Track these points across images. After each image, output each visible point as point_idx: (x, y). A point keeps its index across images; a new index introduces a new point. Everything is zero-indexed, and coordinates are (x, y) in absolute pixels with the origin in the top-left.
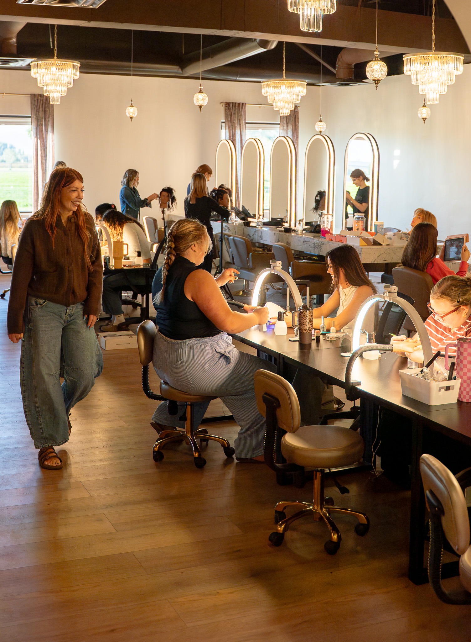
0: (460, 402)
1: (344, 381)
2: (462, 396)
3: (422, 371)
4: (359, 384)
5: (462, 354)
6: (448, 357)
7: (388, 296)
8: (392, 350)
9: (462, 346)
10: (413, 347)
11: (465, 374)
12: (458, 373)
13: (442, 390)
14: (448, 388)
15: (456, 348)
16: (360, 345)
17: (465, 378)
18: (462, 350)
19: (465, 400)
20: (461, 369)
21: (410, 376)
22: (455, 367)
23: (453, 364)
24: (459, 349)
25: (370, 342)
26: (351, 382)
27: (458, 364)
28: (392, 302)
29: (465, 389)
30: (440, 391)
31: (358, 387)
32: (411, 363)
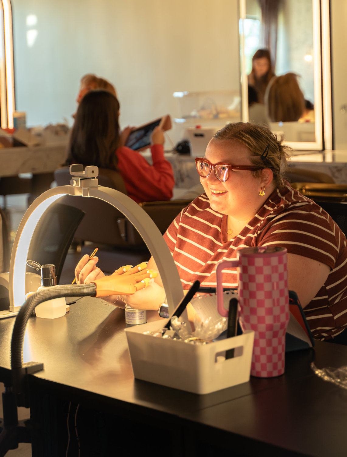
0: (254, 379)
1: (8, 366)
2: (258, 367)
3: (168, 325)
4: (40, 368)
5: (252, 278)
6: (222, 290)
7: (81, 187)
8: (94, 295)
9: (251, 263)
10: (134, 284)
11: (261, 320)
12: (247, 320)
13: (222, 359)
14: (230, 354)
15: (237, 272)
16: (26, 293)
17: (262, 327)
18: (252, 270)
19: (264, 374)
20: (253, 311)
21: (149, 337)
22: (239, 309)
23: (234, 303)
24: (245, 270)
25: (46, 283)
26: (24, 366)
27: (245, 300)
28: (89, 196)
29: (263, 351)
30: (216, 361)
31: (39, 375)
32: (132, 314)
